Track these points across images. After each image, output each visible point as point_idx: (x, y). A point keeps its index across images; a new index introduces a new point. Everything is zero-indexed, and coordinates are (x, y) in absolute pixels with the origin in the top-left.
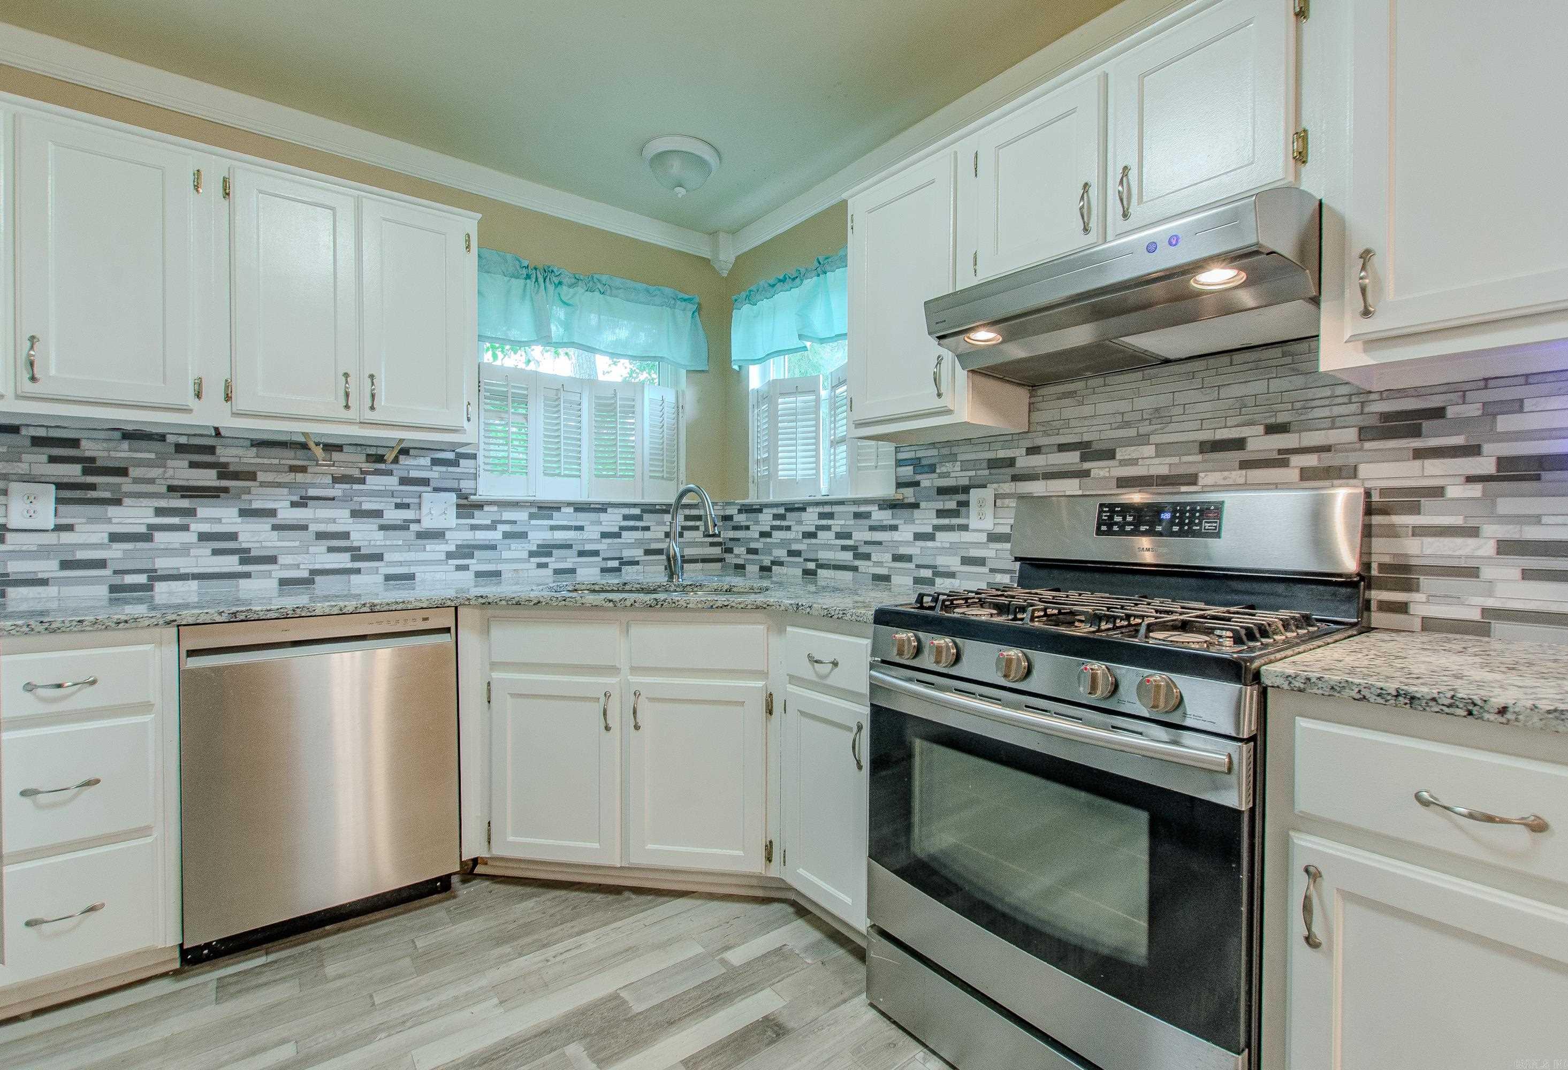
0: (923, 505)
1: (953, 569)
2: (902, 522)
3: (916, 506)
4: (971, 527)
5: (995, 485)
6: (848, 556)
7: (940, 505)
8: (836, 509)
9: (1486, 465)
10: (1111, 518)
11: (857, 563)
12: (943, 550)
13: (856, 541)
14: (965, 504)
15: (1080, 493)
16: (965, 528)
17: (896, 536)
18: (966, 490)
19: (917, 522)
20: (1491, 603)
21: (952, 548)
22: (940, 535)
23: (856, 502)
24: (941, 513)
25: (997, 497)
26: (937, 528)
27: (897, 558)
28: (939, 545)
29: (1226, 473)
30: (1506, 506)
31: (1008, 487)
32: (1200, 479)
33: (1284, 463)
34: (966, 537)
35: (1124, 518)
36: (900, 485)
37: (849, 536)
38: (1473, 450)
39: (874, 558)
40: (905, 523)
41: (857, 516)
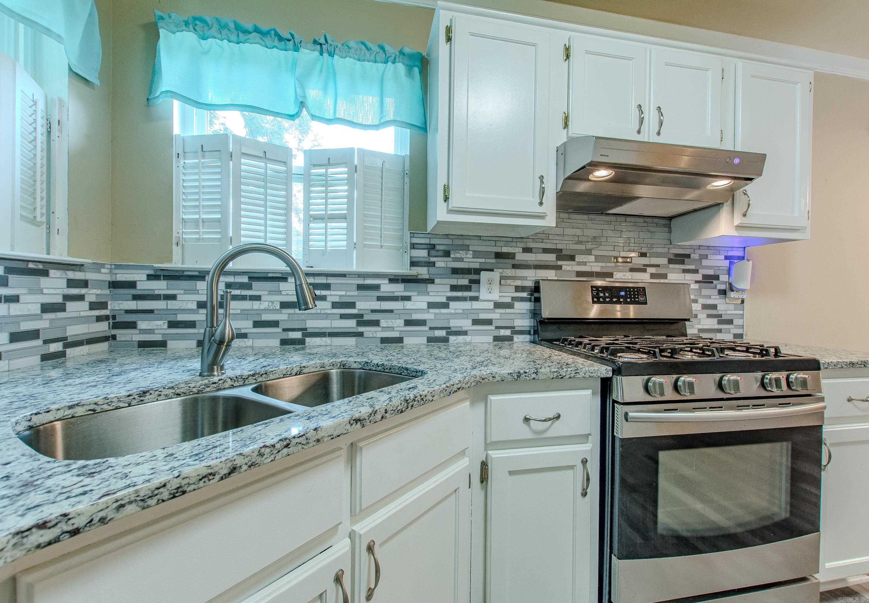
0: (437, 281)
1: (464, 329)
2: (416, 294)
3: (431, 281)
4: (481, 298)
5: (501, 270)
6: (351, 324)
7: (454, 282)
8: (331, 280)
9: (699, 277)
10: (598, 294)
11: (361, 329)
12: (455, 315)
13: (359, 310)
14: (478, 282)
15: (556, 278)
16: (476, 299)
17: (408, 305)
18: (477, 271)
19: (431, 294)
20: (700, 327)
21: (465, 314)
22: (452, 304)
23: (360, 275)
24: (454, 288)
25: (502, 278)
26: (450, 299)
27: (408, 323)
28: (453, 311)
29: (624, 273)
30: (705, 292)
31: (510, 272)
32: (614, 275)
33: (644, 271)
34: (476, 305)
35: (604, 294)
36: (413, 264)
37: (352, 305)
38: (696, 271)
39: (383, 323)
40: (418, 295)
41: (360, 287)
